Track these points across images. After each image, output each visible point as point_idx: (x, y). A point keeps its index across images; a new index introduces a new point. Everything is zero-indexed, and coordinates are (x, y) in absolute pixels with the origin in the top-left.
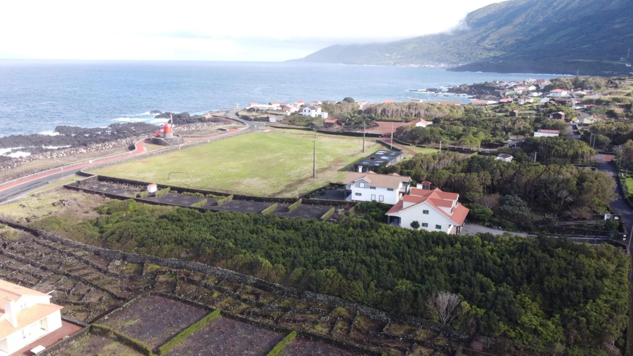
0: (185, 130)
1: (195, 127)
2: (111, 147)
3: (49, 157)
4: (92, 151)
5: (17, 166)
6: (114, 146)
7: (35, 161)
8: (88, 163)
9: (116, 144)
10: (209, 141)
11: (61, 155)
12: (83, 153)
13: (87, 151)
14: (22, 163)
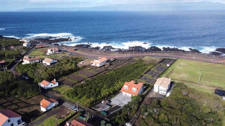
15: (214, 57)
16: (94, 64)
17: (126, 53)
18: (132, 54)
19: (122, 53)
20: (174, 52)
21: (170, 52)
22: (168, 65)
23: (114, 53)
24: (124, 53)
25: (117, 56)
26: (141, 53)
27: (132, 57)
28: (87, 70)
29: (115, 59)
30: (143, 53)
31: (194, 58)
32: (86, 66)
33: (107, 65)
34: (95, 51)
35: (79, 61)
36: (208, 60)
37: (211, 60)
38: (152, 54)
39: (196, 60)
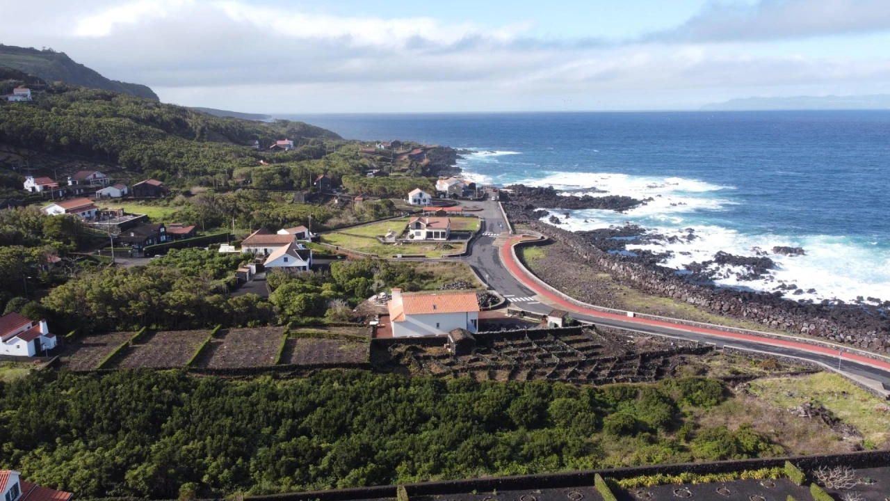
27: (711, 348)
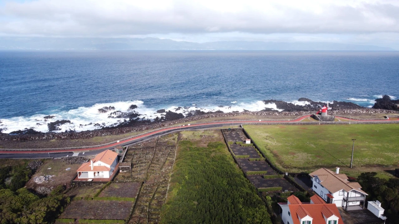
0: (364, 112)
1: (374, 111)
2: (294, 114)
3: (256, 114)
4: (282, 115)
5: (236, 115)
6: (296, 115)
7: (246, 115)
8: (259, 121)
9: (298, 114)
10: (350, 123)
11: (264, 114)
12: (276, 115)
13: (279, 115)
14: (239, 115)
15: (278, 115)
16: (90, 176)
17: (126, 132)
18: (140, 130)
19: (117, 132)
20: (214, 116)
21: (208, 117)
22: (248, 142)
23: (97, 136)
24: (123, 133)
25: (118, 141)
26: (160, 127)
27: (158, 138)
28: (92, 199)
29: (125, 148)
30: (163, 126)
31: (260, 120)
32: (65, 187)
33: (123, 169)
34: (37, 138)
35: (27, 177)
36: (284, 121)
37: (288, 121)
38: (185, 125)
39: (271, 124)
